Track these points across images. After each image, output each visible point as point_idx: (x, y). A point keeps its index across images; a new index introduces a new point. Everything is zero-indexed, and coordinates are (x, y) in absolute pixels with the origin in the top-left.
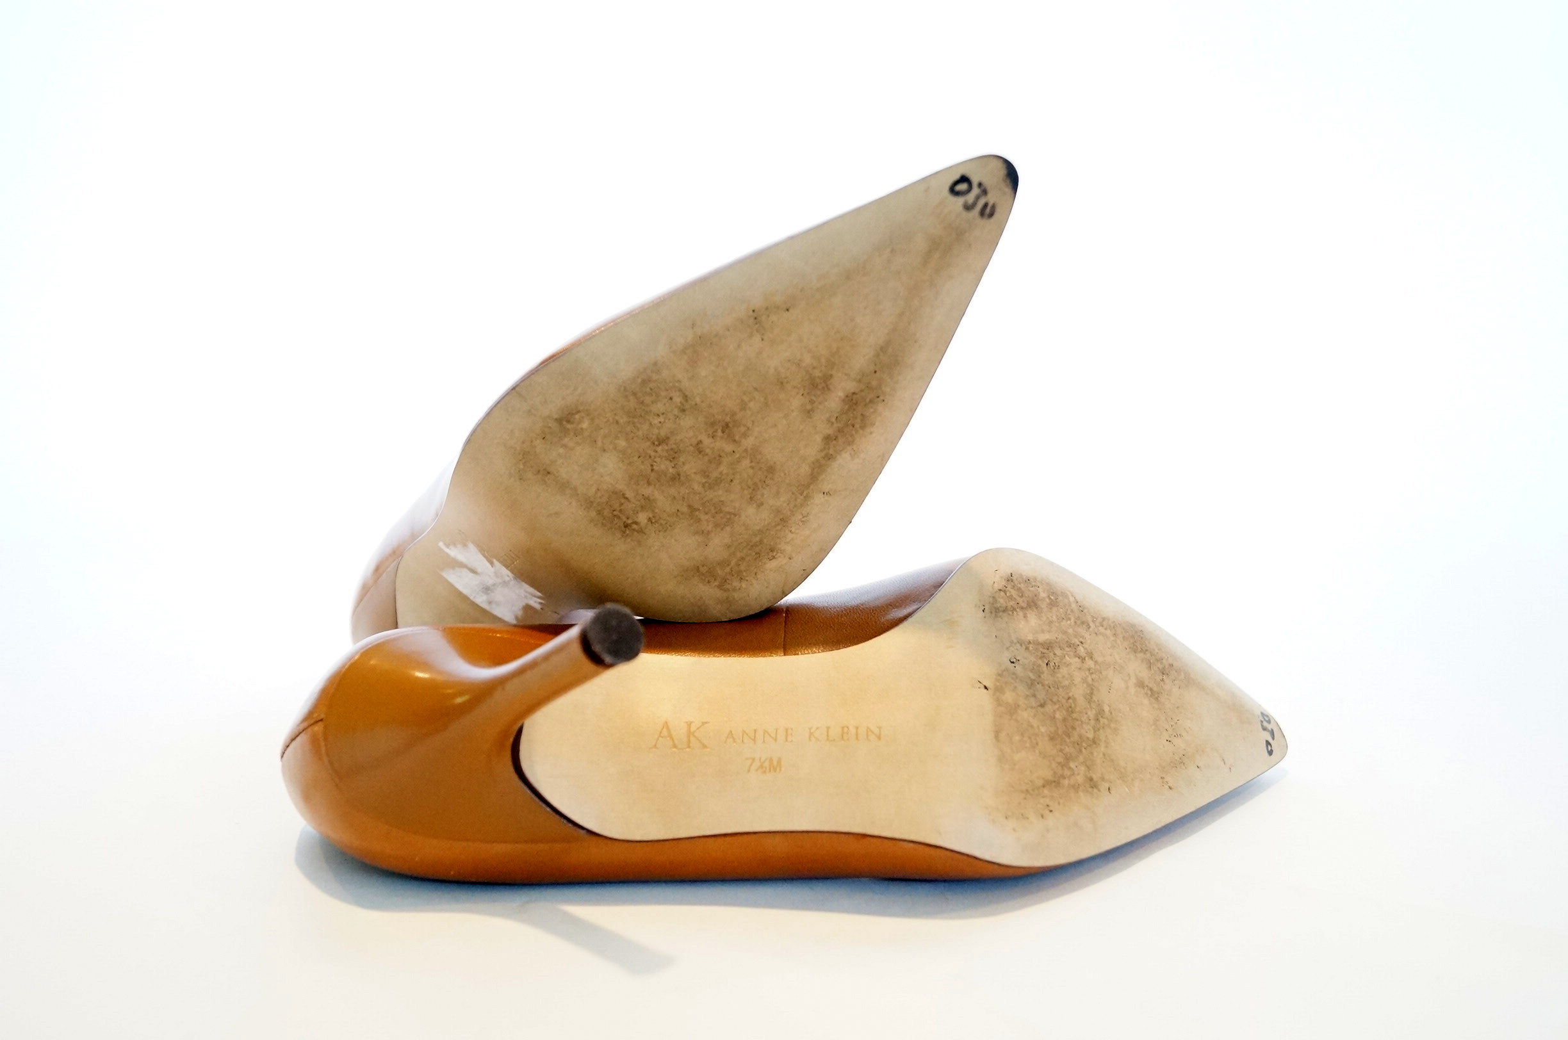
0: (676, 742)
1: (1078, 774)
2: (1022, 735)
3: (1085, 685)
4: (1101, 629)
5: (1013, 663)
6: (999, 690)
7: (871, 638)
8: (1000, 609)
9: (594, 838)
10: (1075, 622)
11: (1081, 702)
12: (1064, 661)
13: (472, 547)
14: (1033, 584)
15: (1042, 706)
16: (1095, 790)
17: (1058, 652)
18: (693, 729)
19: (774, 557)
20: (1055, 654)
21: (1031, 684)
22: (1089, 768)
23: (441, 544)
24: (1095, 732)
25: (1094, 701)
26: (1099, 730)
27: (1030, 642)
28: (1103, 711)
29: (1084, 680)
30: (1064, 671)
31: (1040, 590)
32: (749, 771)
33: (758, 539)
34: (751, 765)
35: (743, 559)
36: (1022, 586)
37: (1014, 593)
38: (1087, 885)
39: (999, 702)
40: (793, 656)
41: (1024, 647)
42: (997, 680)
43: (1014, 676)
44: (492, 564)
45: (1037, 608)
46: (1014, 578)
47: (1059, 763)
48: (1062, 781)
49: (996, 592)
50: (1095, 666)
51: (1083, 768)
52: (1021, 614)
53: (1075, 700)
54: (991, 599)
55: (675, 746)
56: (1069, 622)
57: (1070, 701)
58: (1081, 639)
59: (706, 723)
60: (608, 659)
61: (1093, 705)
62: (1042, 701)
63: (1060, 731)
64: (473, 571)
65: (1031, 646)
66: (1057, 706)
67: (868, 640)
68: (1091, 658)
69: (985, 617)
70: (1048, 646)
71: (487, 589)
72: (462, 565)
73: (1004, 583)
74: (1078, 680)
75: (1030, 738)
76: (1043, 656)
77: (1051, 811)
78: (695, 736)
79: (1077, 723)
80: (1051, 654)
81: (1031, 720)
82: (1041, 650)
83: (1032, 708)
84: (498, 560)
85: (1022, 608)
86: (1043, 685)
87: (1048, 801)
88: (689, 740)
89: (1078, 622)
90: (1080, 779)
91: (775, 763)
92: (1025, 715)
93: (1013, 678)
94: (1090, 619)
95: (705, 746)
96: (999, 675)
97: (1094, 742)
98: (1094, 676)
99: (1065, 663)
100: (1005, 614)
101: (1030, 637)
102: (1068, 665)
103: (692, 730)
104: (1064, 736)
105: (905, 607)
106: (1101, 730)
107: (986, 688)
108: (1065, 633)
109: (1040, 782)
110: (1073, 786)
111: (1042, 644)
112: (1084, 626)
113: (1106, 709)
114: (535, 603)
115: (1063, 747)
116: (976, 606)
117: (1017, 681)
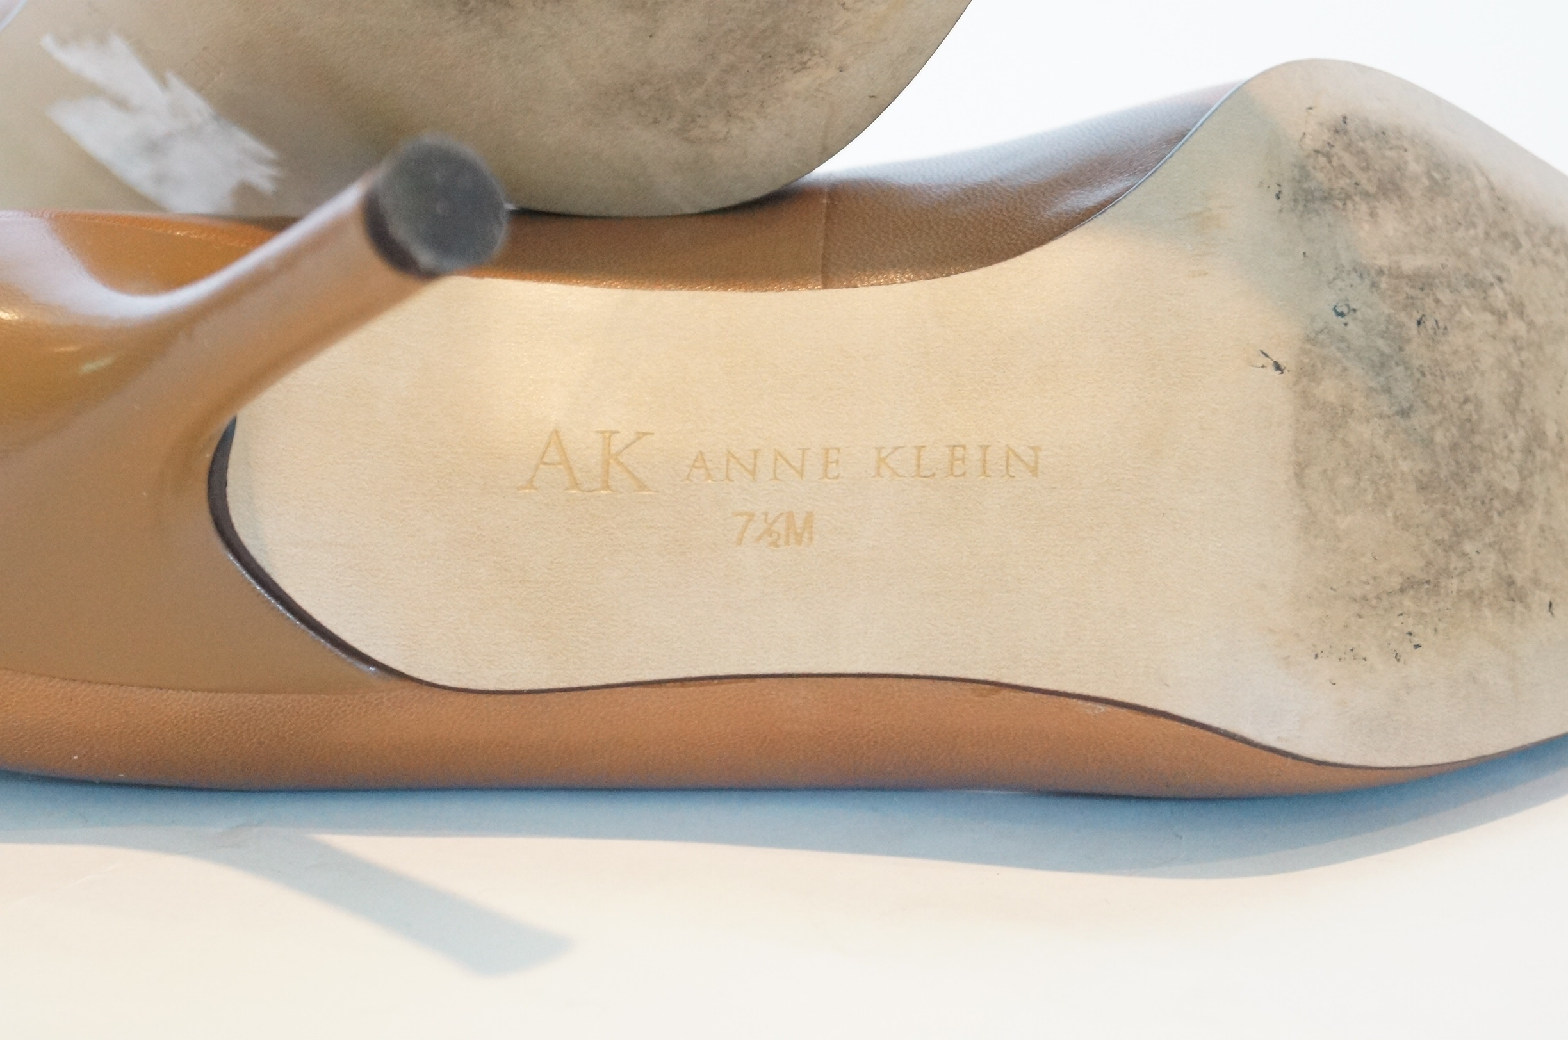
0: (578, 475)
1: (1482, 569)
2: (1358, 476)
3: (1504, 375)
4: (1546, 253)
5: (1341, 314)
6: (1308, 373)
7: (1020, 252)
8: (1317, 194)
9: (394, 682)
10: (1487, 234)
11: (1494, 410)
12: (1457, 318)
13: (118, 44)
14: (1394, 142)
15: (1405, 413)
16: (1519, 607)
17: (1445, 296)
18: (617, 444)
19: (804, 66)
20: (1437, 301)
21: (1381, 365)
22: (1504, 555)
23: (48, 42)
24: (1523, 479)
25: (1524, 411)
26: (1531, 474)
27: (1381, 272)
28: (1544, 433)
29: (1502, 363)
30: (1457, 339)
31: (1409, 157)
32: (740, 541)
33: (768, 21)
34: (745, 528)
35: (732, 69)
36: (1368, 145)
37: (1349, 160)
38: (1493, 818)
39: (1306, 401)
40: (845, 290)
41: (1367, 282)
42: (1306, 352)
43: (1343, 345)
44: (163, 82)
45: (1400, 197)
46: (1351, 127)
47: (1439, 543)
48: (1443, 582)
49: (1308, 156)
50: (1528, 331)
51: (1492, 557)
52: (1364, 208)
53: (1479, 405)
54: (1296, 171)
55: (576, 485)
56: (1472, 232)
57: (1469, 407)
58: (1498, 272)
59: (645, 434)
60: (425, 257)
61: (1521, 420)
62: (1406, 405)
63: (1443, 473)
64: (121, 104)
65: (1384, 279)
66: (1439, 417)
67: (1015, 255)
68: (1521, 313)
69: (1281, 211)
70: (1424, 282)
71: (153, 148)
72: (94, 91)
73: (1326, 136)
74: (1487, 362)
75: (1374, 482)
76: (1410, 303)
77: (1417, 646)
78: (620, 464)
79: (1482, 459)
80: (1429, 301)
81: (1378, 442)
82: (1407, 289)
83: (1381, 416)
84: (180, 74)
85: (1366, 195)
86: (1407, 368)
87: (1410, 624)
88: (607, 472)
89: (1494, 233)
90: (1485, 580)
91: (799, 523)
92: (1364, 432)
93: (1339, 349)
94: (1520, 228)
95: (642, 487)
96: (1308, 340)
97: (1520, 500)
98: (1524, 355)
99: (1459, 323)
100: (1326, 207)
101: (1383, 261)
102: (1468, 327)
103: (614, 450)
104: (1452, 483)
105: (1100, 186)
106: (1537, 478)
107: (1278, 367)
108: (1461, 254)
109: (1395, 581)
110: (1470, 594)
111: (1411, 279)
112: (1507, 243)
113: (1551, 429)
114: (262, 177)
115: (1449, 508)
116: (1261, 184)
117: (1351, 355)
